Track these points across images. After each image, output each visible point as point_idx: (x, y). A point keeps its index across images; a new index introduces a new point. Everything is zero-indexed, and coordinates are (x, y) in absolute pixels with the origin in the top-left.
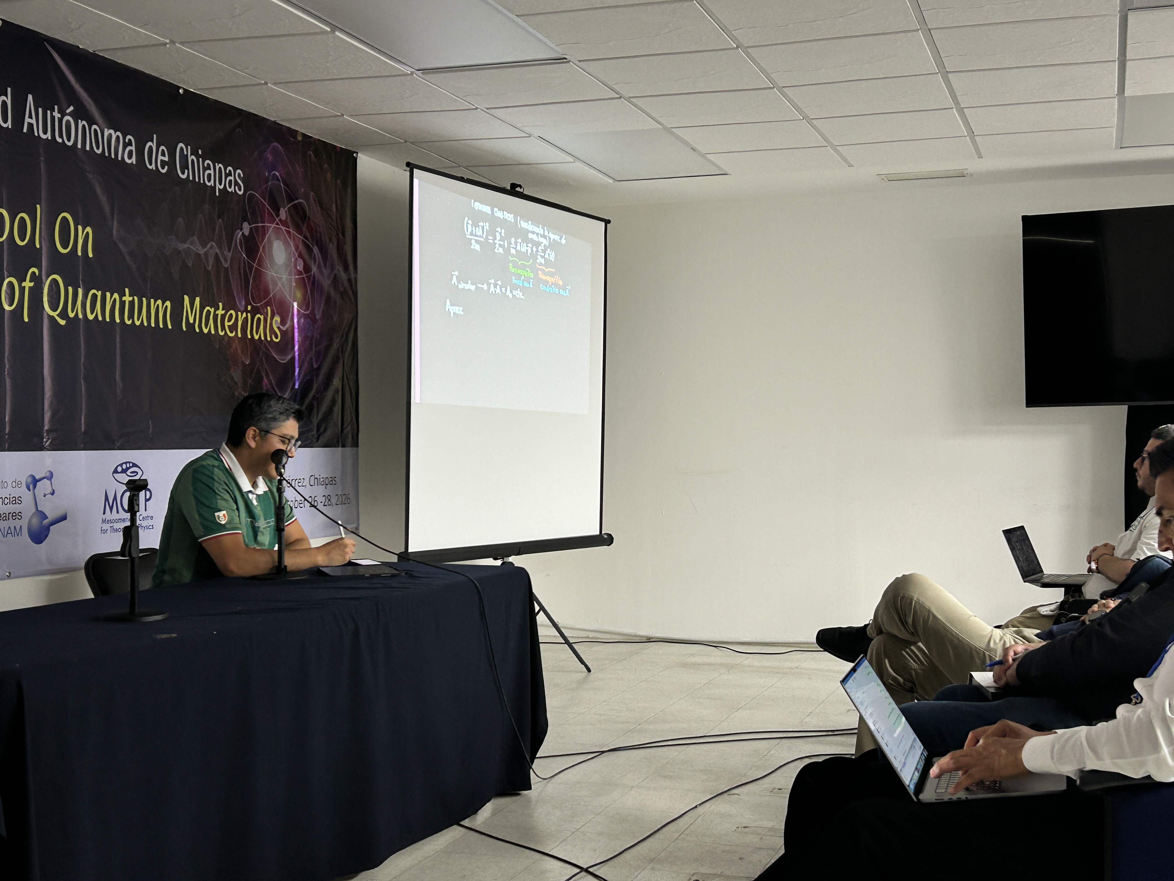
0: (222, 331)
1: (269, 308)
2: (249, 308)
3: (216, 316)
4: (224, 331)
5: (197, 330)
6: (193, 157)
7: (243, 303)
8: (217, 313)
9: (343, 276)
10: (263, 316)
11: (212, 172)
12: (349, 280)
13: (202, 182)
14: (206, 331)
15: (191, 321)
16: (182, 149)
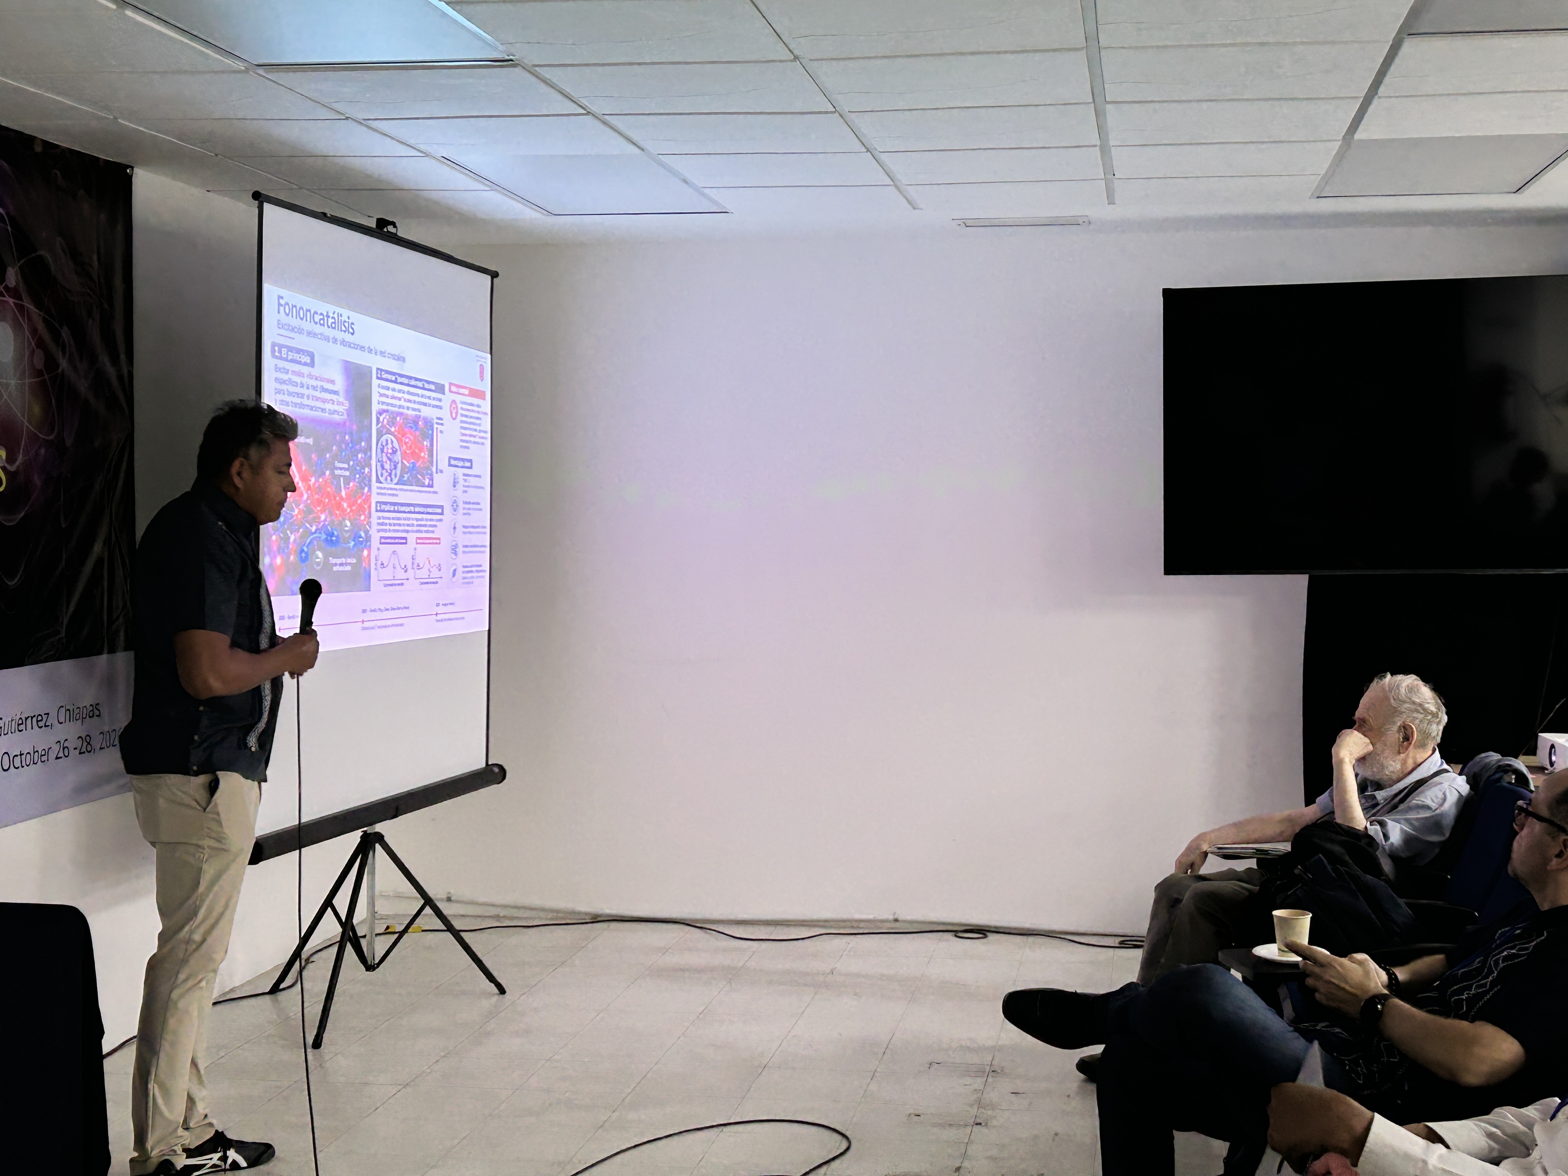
9: (110, 370)
12: (120, 377)
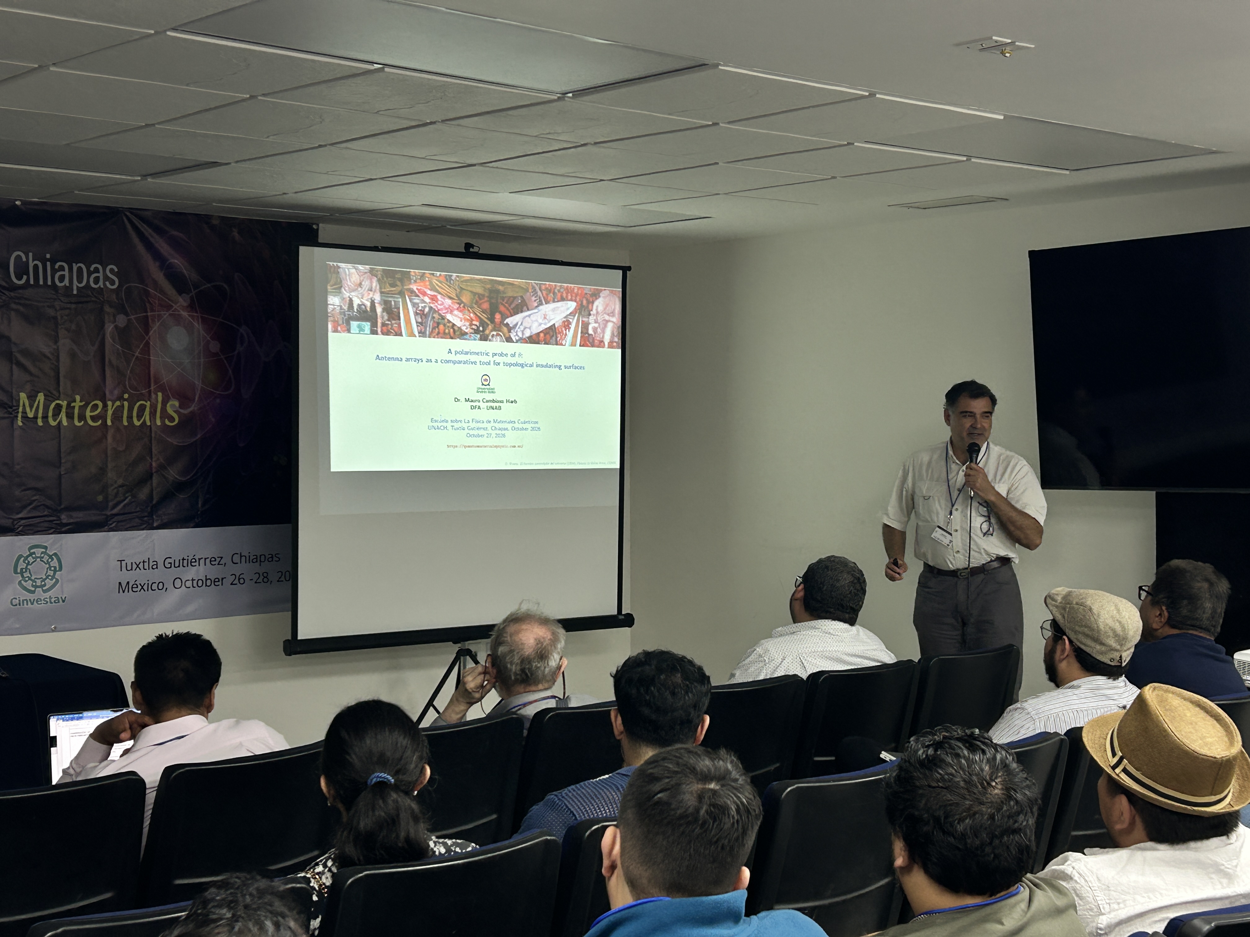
0: (80, 422)
1: (160, 394)
2: (126, 396)
3: (70, 408)
4: (83, 422)
5: (40, 423)
6: (36, 262)
7: (116, 392)
8: (73, 404)
10: (149, 402)
11: (66, 273)
13: (49, 283)
14: (53, 423)
15: (31, 415)
16: (18, 258)
